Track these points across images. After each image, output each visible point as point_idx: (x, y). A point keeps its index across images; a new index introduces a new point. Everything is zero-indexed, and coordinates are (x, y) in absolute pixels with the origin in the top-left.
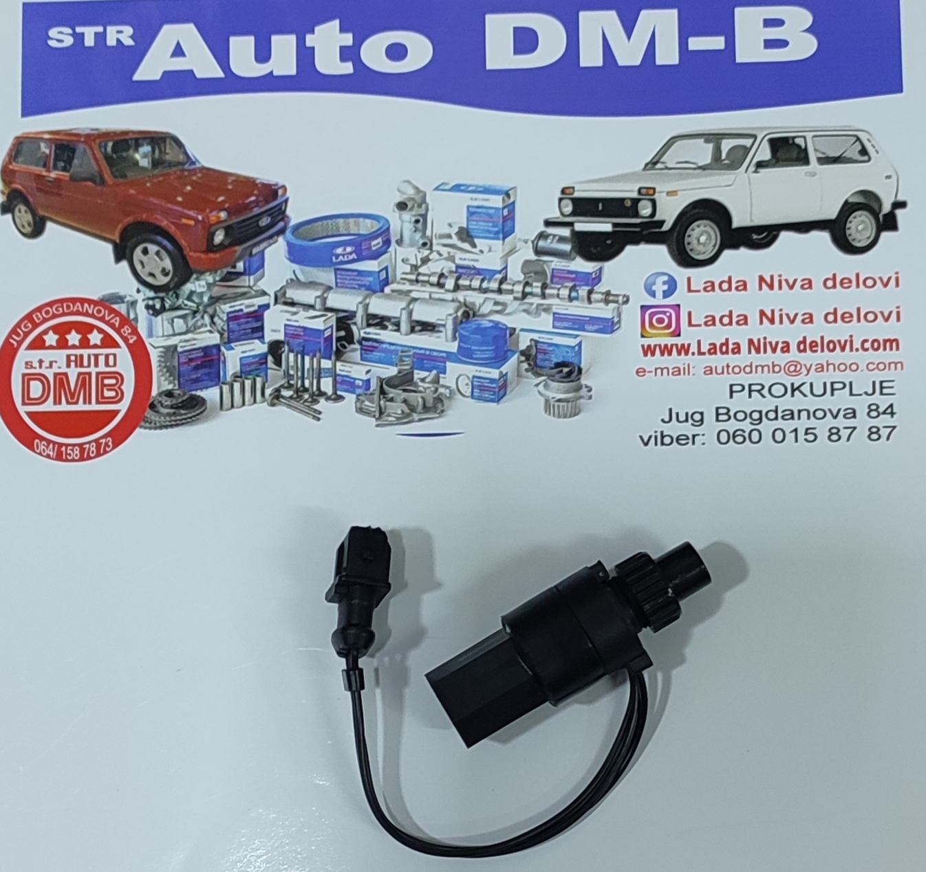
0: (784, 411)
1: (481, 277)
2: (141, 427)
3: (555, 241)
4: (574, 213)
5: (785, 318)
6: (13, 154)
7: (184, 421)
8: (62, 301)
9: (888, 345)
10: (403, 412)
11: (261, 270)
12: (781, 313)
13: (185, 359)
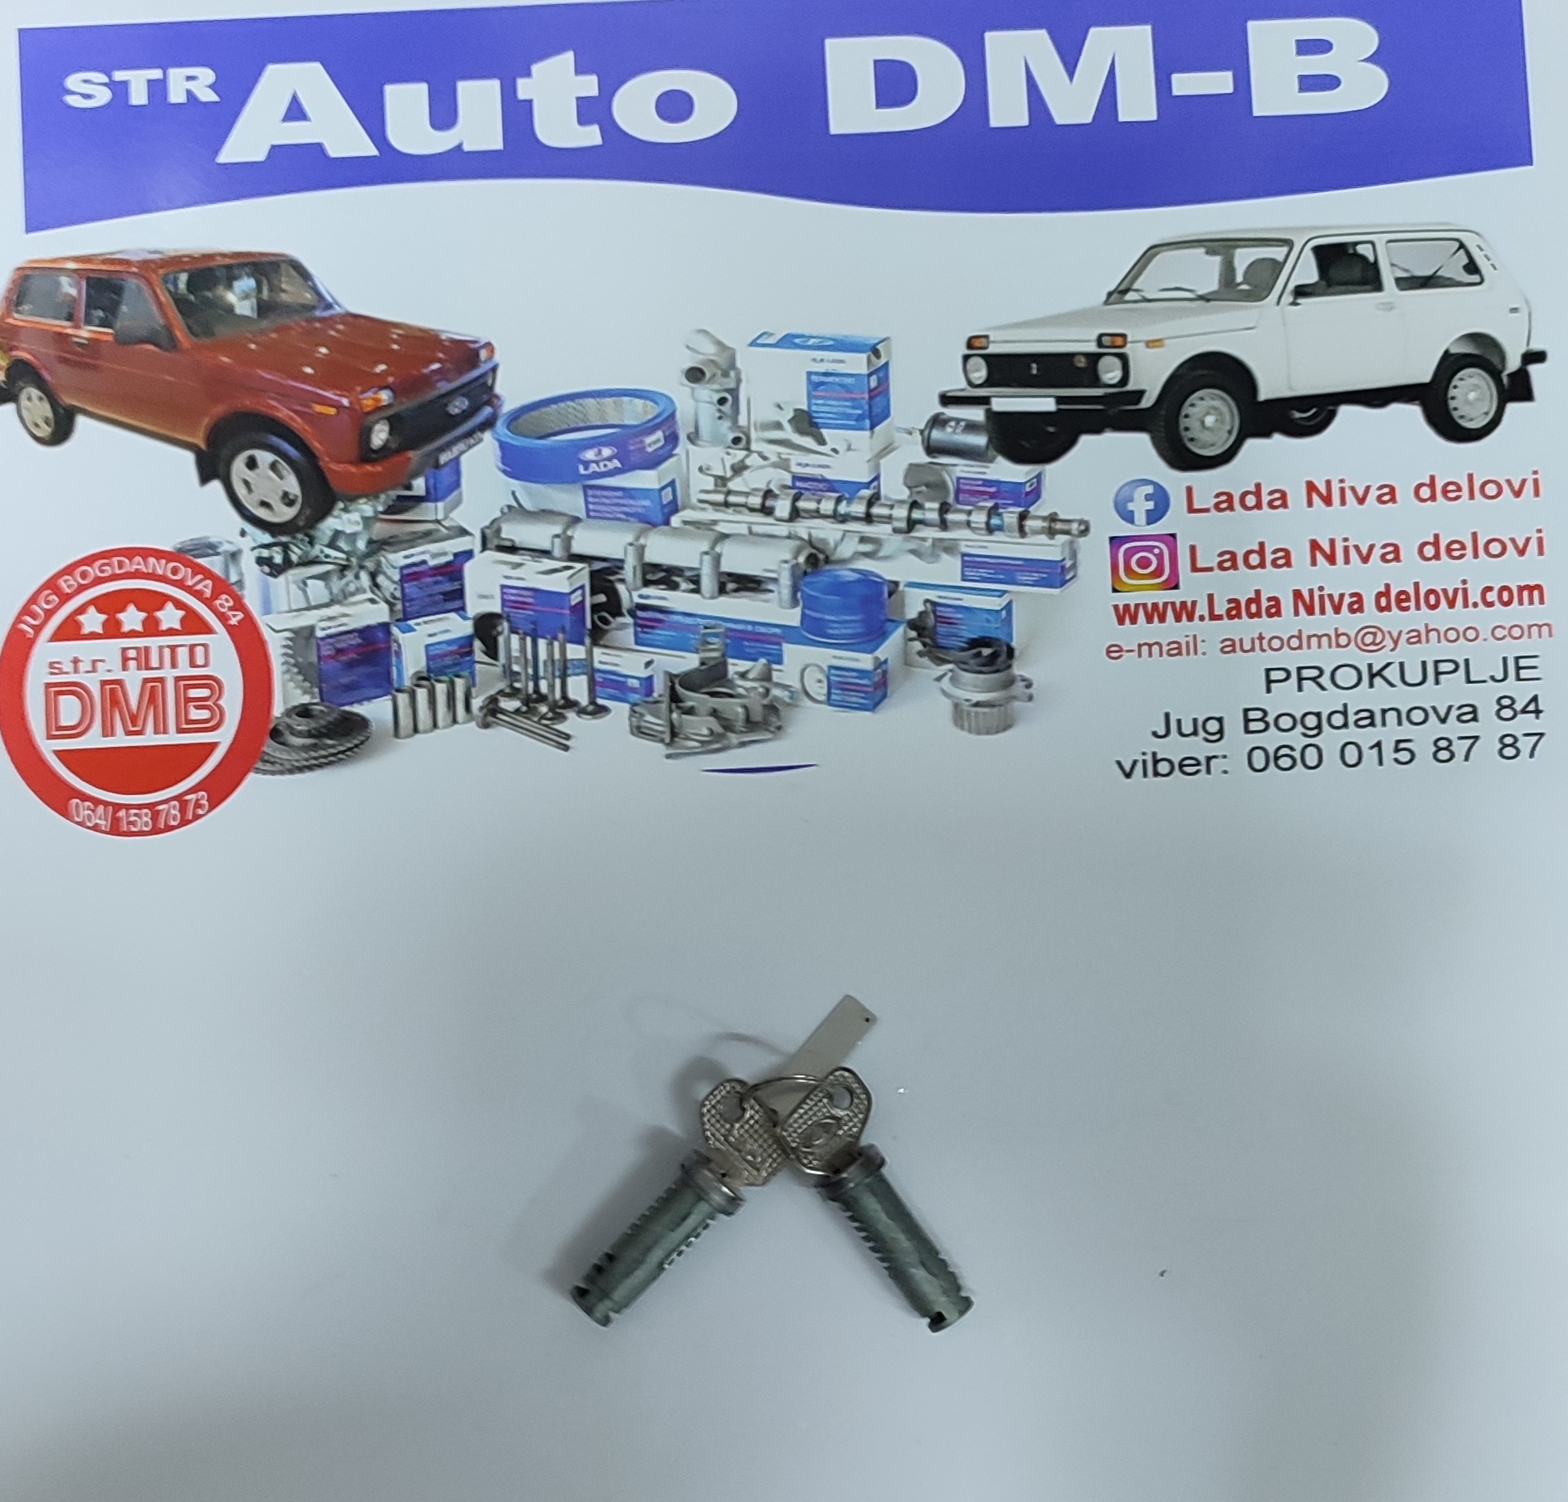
0: (1357, 713)
1: (836, 495)
2: (258, 771)
3: (959, 430)
4: (989, 382)
5: (1353, 553)
6: (15, 298)
7: (332, 759)
8: (108, 555)
9: (1526, 594)
10: (712, 732)
11: (455, 494)
12: (1346, 544)
13: (330, 650)
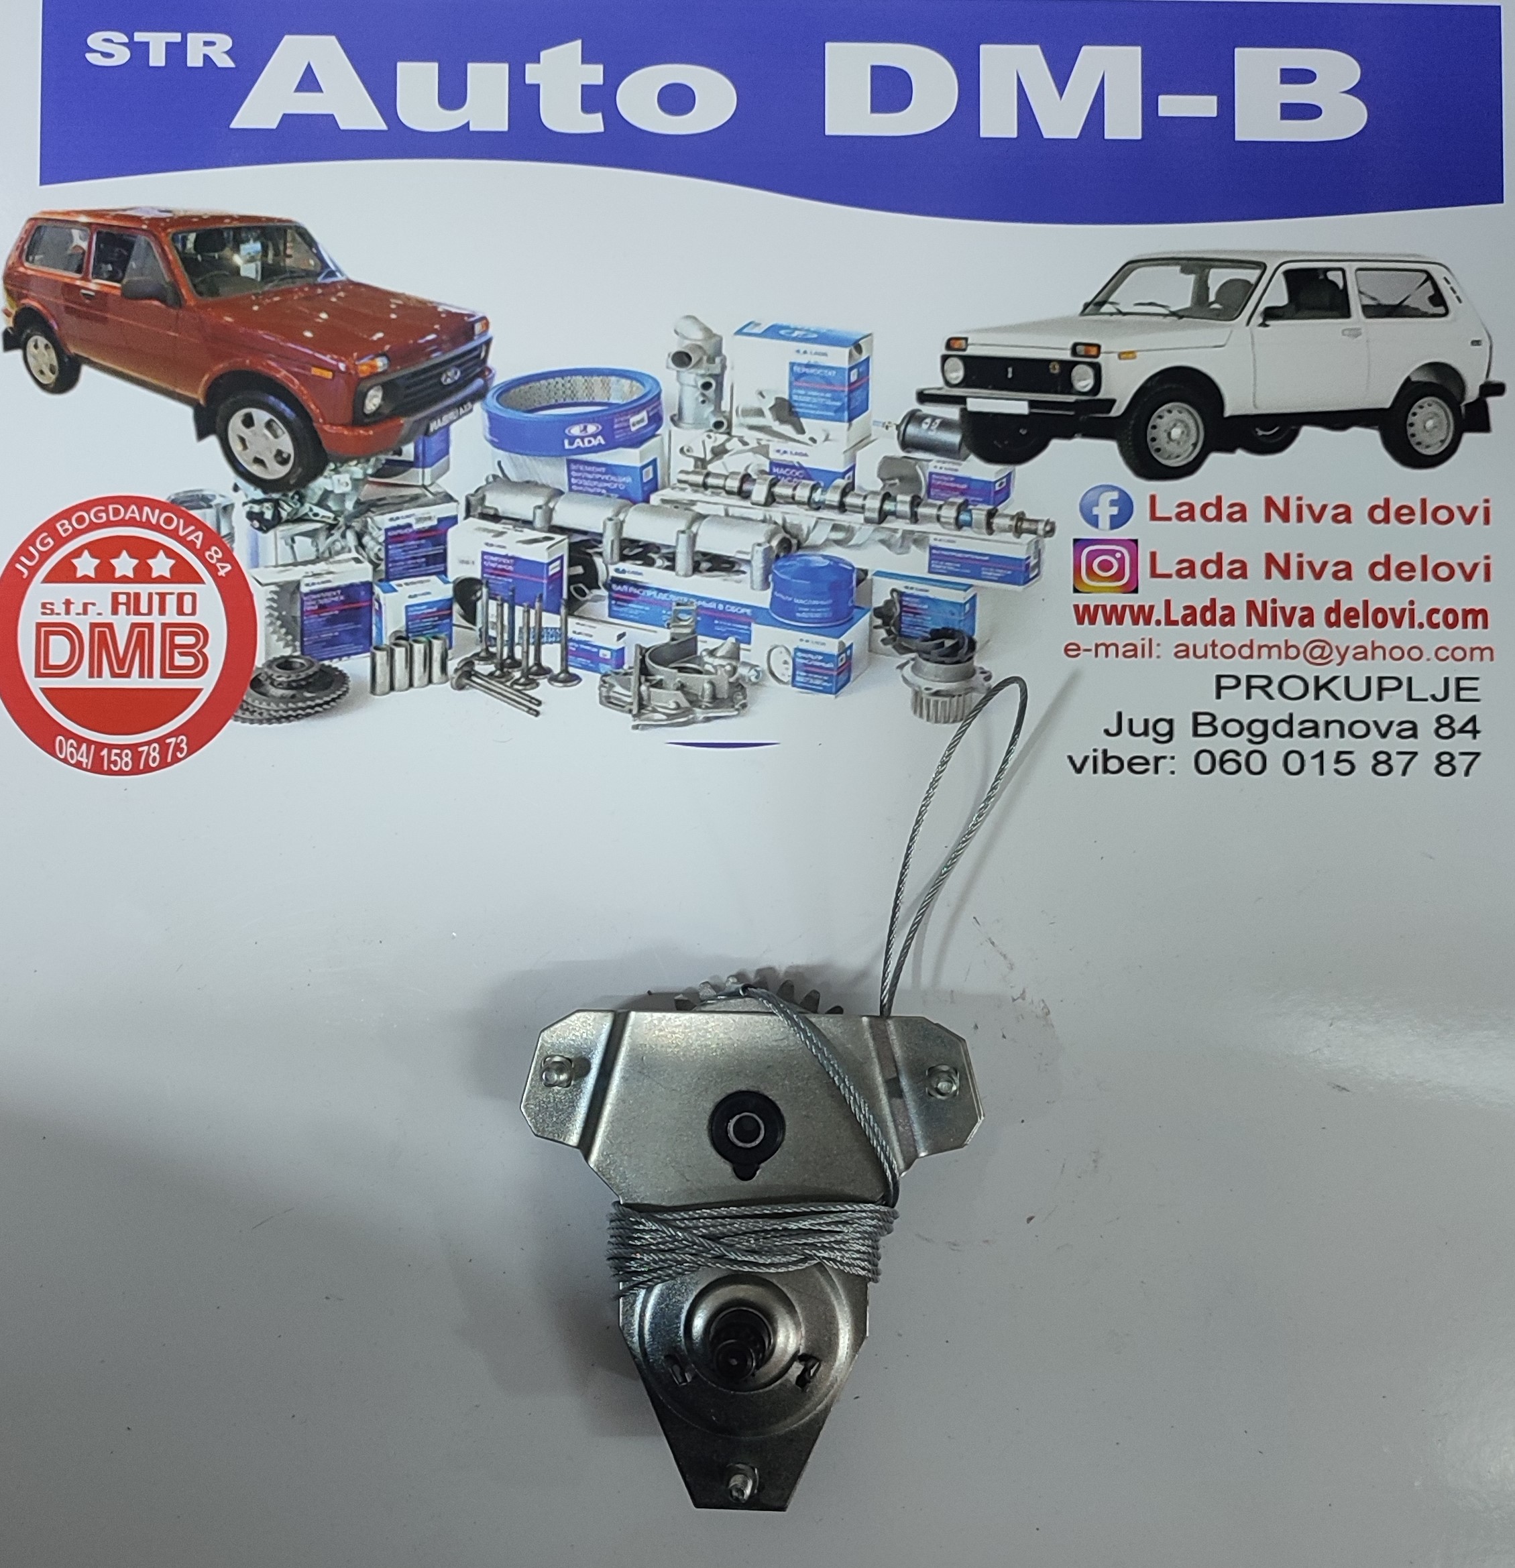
0: (1302, 723)
1: (812, 483)
2: (237, 718)
3: (934, 427)
4: (965, 383)
5: (1306, 568)
6: (26, 247)
7: (309, 711)
8: (105, 502)
9: (1470, 618)
10: (678, 706)
11: (442, 461)
12: (1300, 559)
13: (313, 605)
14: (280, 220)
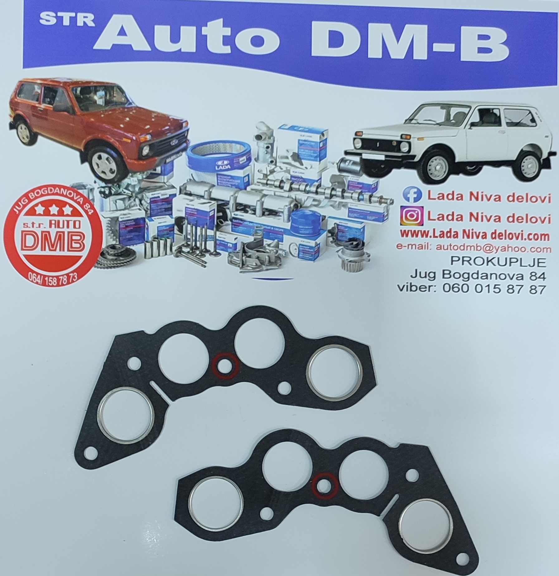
0: (482, 274)
1: (306, 183)
2: (95, 267)
3: (351, 164)
4: (362, 148)
6: (18, 92)
7: (122, 264)
8: (47, 186)
9: (543, 237)
10: (256, 265)
11: (171, 173)
12: (482, 215)
13: (123, 226)
14: (111, 83)
